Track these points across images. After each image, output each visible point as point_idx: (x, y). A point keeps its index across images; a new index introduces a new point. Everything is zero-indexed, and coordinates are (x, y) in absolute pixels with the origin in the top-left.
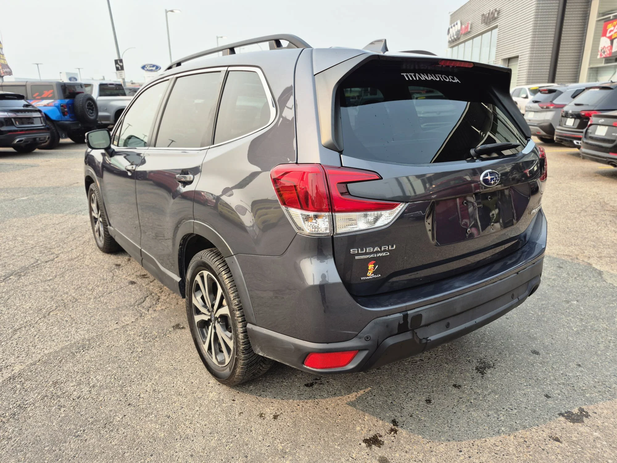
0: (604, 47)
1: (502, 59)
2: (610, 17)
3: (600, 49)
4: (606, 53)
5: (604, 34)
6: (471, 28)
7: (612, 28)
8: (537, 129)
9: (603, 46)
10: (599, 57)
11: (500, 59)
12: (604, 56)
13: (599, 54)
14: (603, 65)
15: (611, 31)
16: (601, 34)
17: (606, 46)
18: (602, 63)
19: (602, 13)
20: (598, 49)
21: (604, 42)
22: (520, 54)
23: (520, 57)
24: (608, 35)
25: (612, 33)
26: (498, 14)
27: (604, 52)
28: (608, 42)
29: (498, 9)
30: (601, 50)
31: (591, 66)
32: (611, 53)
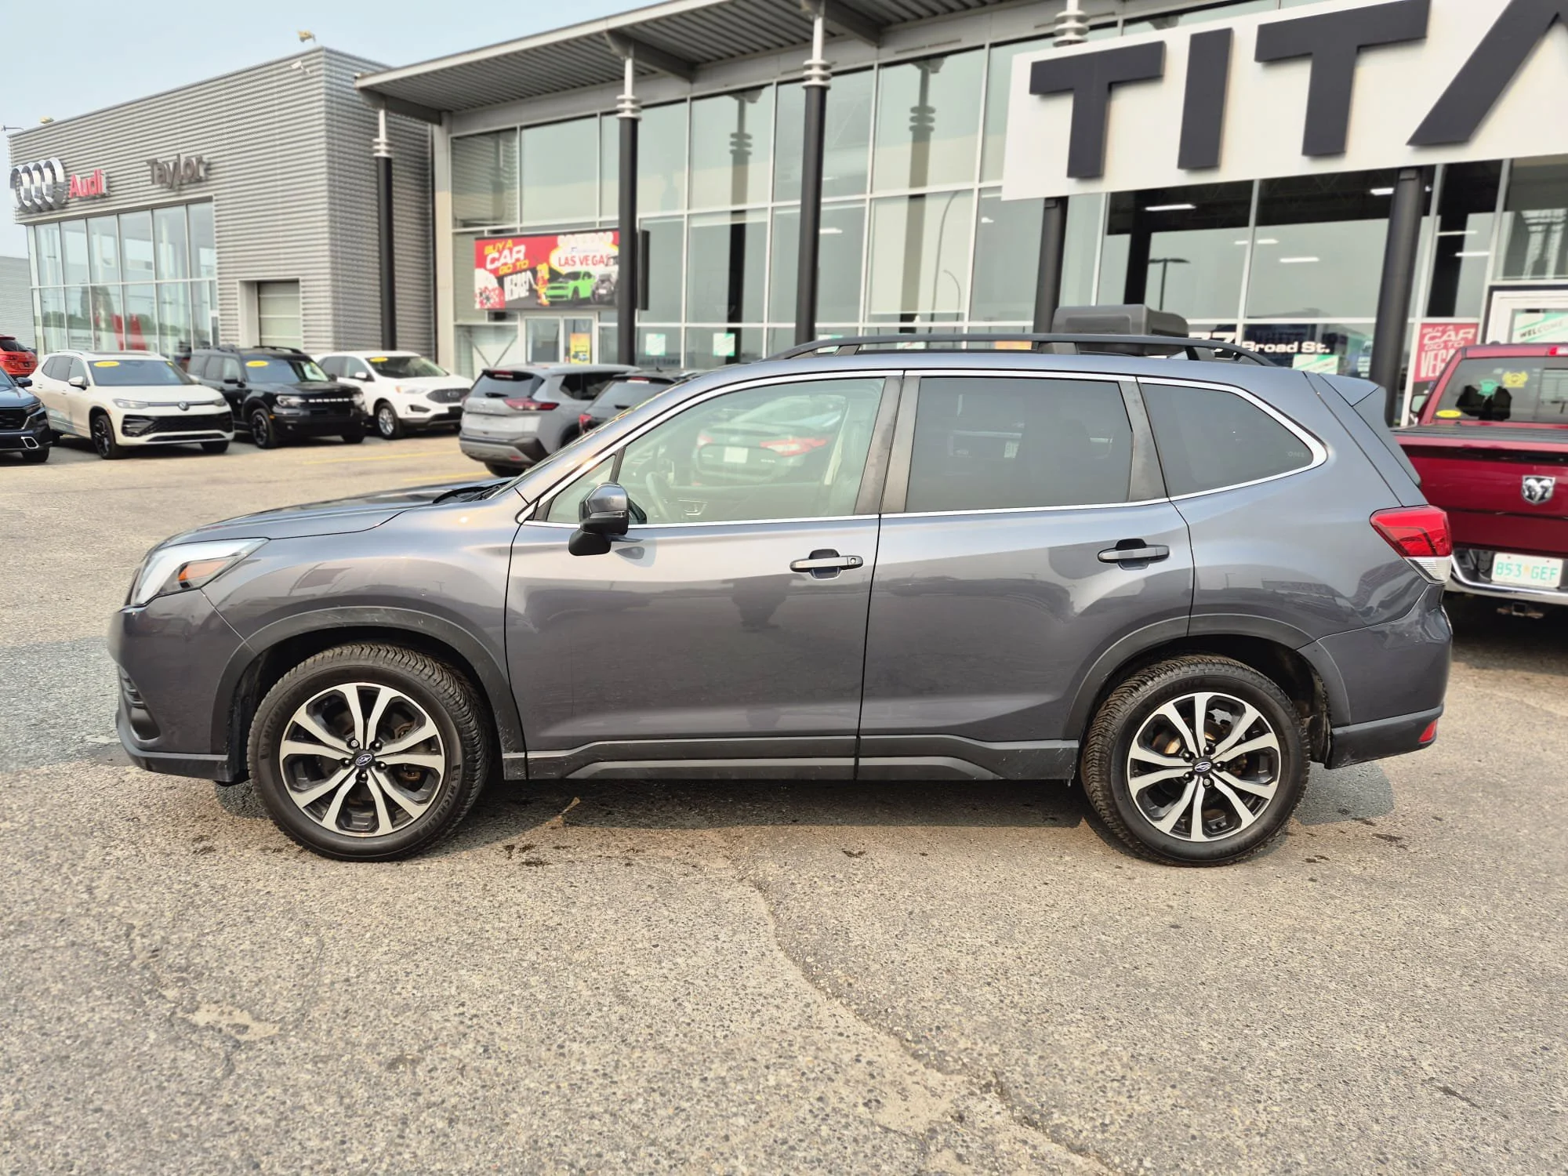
0: (486, 288)
1: (241, 282)
2: (483, 232)
3: (477, 291)
4: (492, 301)
5: (481, 262)
6: (108, 187)
7: (496, 255)
8: (511, 451)
9: (483, 287)
10: (477, 306)
11: (237, 280)
12: (488, 305)
13: (478, 300)
14: (486, 322)
15: (493, 261)
16: (474, 262)
17: (490, 287)
18: (483, 318)
19: (462, 221)
20: (473, 291)
21: (483, 279)
22: (301, 278)
23: (301, 284)
24: (489, 266)
25: (497, 264)
26: (207, 170)
27: (488, 298)
28: (493, 283)
29: (205, 159)
30: (481, 294)
31: (460, 322)
32: (502, 302)
